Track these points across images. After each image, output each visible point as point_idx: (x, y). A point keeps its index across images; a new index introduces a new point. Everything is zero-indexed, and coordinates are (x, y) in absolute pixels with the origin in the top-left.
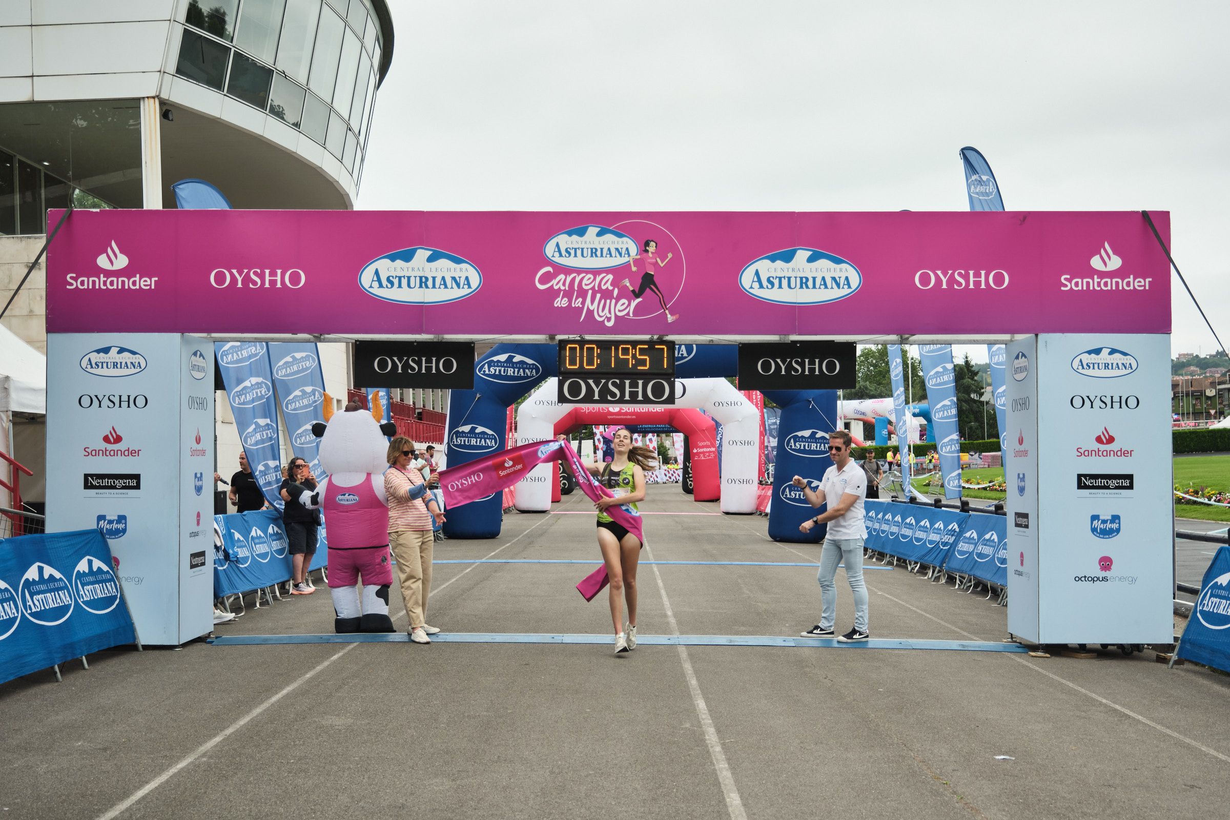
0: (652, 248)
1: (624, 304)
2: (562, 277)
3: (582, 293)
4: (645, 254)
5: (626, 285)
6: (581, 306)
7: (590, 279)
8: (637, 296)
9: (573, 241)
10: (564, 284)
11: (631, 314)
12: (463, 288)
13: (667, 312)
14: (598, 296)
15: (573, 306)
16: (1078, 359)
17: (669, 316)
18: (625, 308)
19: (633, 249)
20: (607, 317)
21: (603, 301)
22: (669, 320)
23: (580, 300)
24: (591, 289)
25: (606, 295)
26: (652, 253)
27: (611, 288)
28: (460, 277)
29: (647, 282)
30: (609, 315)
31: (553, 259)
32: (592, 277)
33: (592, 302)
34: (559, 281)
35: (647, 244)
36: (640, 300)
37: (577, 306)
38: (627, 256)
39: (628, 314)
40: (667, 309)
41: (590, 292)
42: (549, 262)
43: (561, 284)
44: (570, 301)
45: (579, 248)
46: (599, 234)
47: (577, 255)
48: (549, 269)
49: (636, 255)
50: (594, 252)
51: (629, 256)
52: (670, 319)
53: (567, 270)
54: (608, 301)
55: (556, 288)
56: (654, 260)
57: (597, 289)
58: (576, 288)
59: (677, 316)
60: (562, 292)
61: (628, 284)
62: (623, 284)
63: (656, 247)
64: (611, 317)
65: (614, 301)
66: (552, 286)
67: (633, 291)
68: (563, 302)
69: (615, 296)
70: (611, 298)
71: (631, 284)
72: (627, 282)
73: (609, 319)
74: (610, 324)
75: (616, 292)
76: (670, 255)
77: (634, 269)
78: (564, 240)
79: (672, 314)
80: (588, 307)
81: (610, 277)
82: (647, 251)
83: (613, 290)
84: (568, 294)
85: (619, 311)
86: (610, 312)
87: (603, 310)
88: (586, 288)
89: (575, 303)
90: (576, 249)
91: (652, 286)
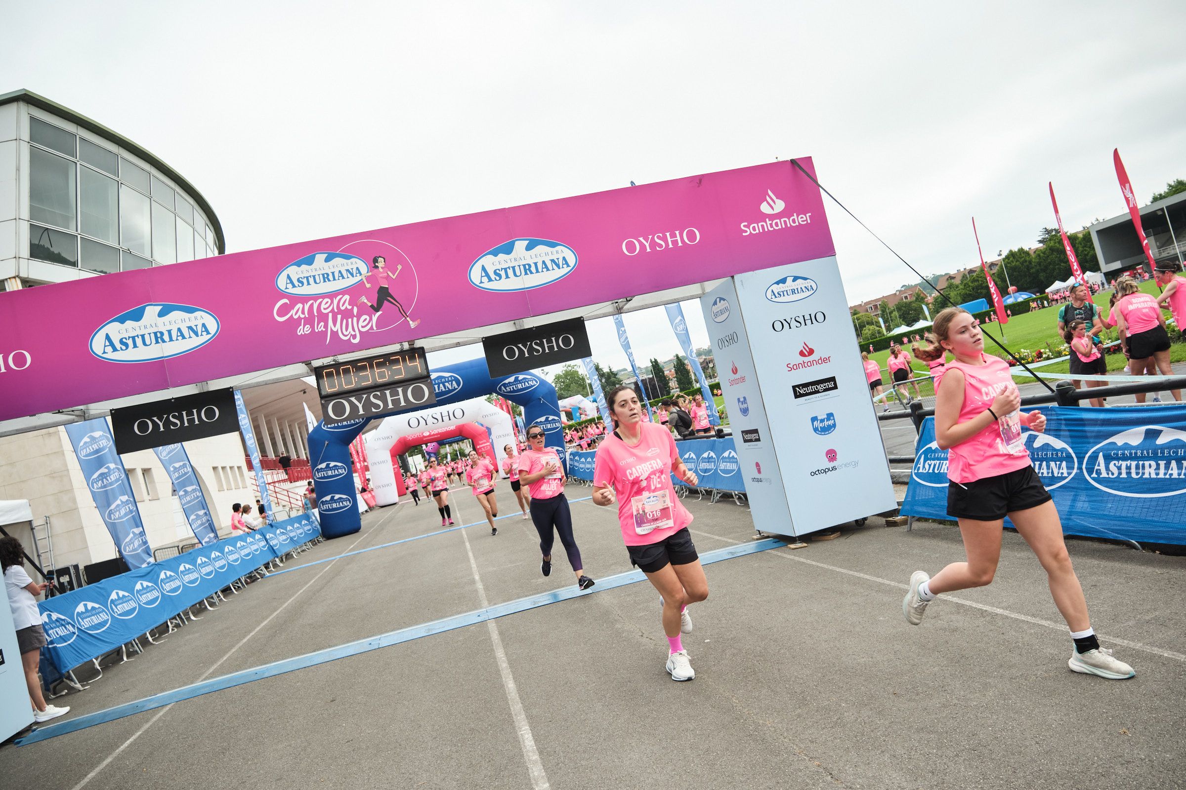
0: (381, 263)
1: (365, 320)
2: (300, 306)
3: (323, 318)
4: (375, 270)
5: (364, 302)
6: (324, 330)
7: (327, 303)
8: (377, 310)
9: (304, 271)
10: (303, 312)
11: (375, 328)
12: (202, 335)
13: (408, 319)
14: (339, 317)
15: (317, 331)
16: (769, 292)
17: (411, 322)
18: (367, 323)
19: (364, 268)
20: (351, 335)
21: (345, 321)
22: (411, 326)
23: (322, 324)
24: (330, 312)
25: (347, 314)
26: (382, 268)
27: (349, 307)
28: (196, 326)
29: (383, 295)
30: (353, 333)
31: (287, 291)
32: (330, 301)
33: (335, 324)
34: (297, 310)
35: (376, 261)
36: (380, 313)
37: (320, 330)
38: (358, 275)
39: (372, 328)
40: (407, 316)
41: (330, 315)
42: (283, 295)
43: (300, 313)
44: (312, 327)
45: (310, 276)
46: (327, 260)
47: (310, 283)
48: (285, 301)
49: (368, 272)
50: (326, 277)
51: (361, 275)
52: (413, 325)
53: (304, 299)
54: (350, 320)
55: (296, 317)
56: (385, 274)
57: (336, 310)
58: (316, 314)
59: (419, 321)
60: (303, 320)
61: (366, 301)
62: (360, 302)
63: (385, 262)
64: (356, 334)
65: (355, 319)
66: (292, 315)
67: (372, 306)
68: (305, 329)
69: (355, 314)
70: (352, 316)
71: (368, 301)
72: (364, 299)
73: (354, 337)
74: (357, 341)
75: (355, 310)
76: (400, 268)
77: (368, 286)
78: (294, 271)
79: (413, 321)
80: (331, 329)
81: (347, 297)
82: (377, 267)
83: (353, 308)
84: (309, 321)
85: (363, 327)
86: (354, 330)
87: (347, 330)
88: (325, 312)
89: (317, 328)
90: (307, 278)
91: (389, 298)
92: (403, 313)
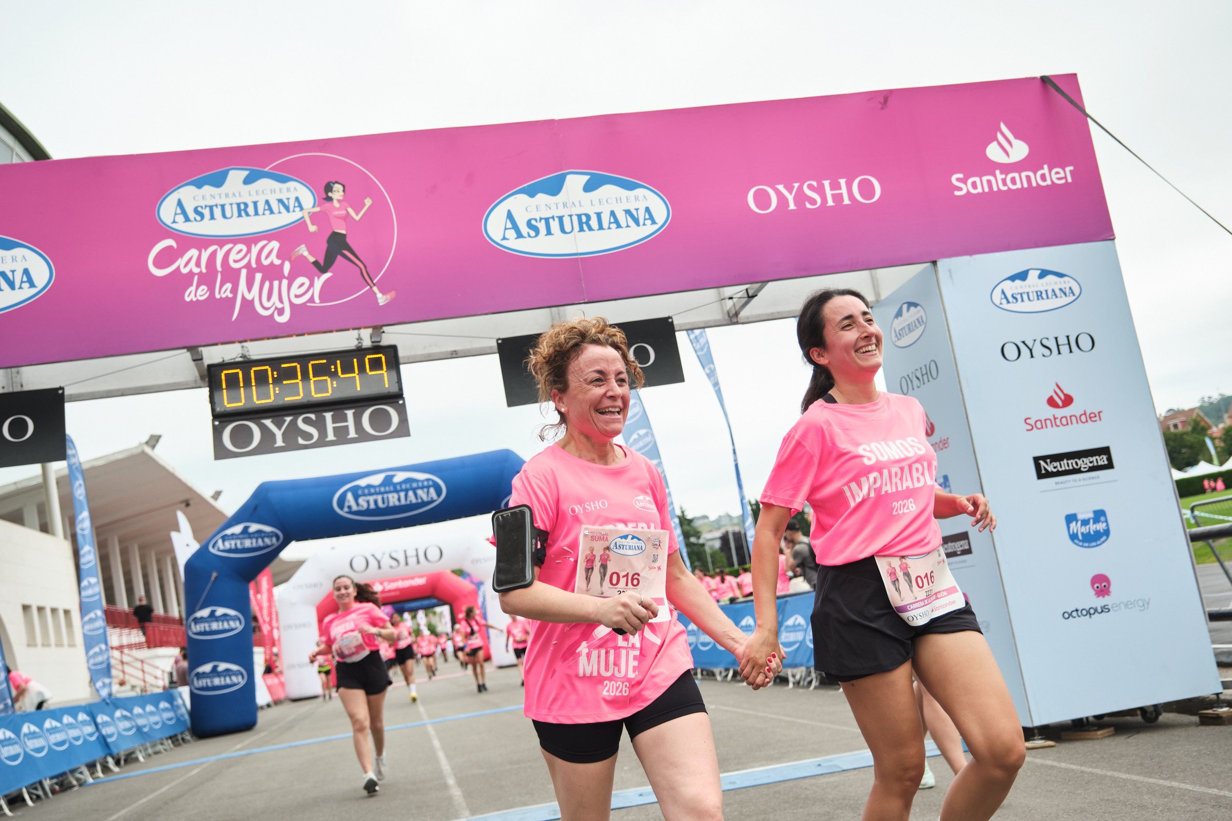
0: (337, 193)
1: (302, 285)
2: (193, 253)
3: (231, 276)
4: (328, 204)
5: (302, 255)
6: (230, 296)
7: (240, 251)
8: (323, 270)
9: (207, 195)
10: (198, 264)
11: (318, 300)
12: (21, 287)
13: (375, 289)
14: (258, 276)
17: (379, 295)
18: (305, 290)
19: (308, 198)
20: (276, 308)
21: (267, 284)
22: (379, 301)
23: (228, 286)
24: (244, 267)
25: (272, 273)
26: (339, 201)
27: (277, 262)
28: (13, 272)
30: (280, 306)
31: (174, 226)
32: (245, 249)
33: (250, 288)
34: (189, 261)
35: (328, 188)
36: (327, 275)
37: (224, 296)
38: (297, 209)
39: (312, 300)
40: (374, 285)
41: (244, 272)
42: (167, 233)
43: (192, 265)
44: (211, 289)
45: (216, 205)
46: (248, 181)
47: (216, 216)
48: (170, 242)
49: (314, 207)
50: (242, 209)
51: (302, 209)
52: (382, 299)
53: (201, 242)
54: (276, 283)
55: (185, 271)
56: (343, 212)
57: (254, 265)
58: (219, 268)
59: (394, 293)
60: (196, 278)
61: (306, 253)
62: (297, 254)
63: (344, 191)
64: (283, 308)
65: (285, 282)
66: (178, 268)
67: (316, 263)
68: (199, 292)
69: (286, 274)
70: (280, 277)
71: (310, 253)
72: (303, 250)
73: (281, 312)
74: (284, 319)
75: (287, 267)
76: (368, 202)
77: (312, 228)
78: (189, 195)
79: (383, 292)
80: (243, 297)
81: (275, 245)
82: (330, 199)
83: (282, 265)
84: (207, 279)
85: (297, 296)
86: (281, 300)
87: (269, 298)
88: (235, 266)
89: (220, 293)
90: (211, 208)
91: (346, 252)
92: (367, 278)
